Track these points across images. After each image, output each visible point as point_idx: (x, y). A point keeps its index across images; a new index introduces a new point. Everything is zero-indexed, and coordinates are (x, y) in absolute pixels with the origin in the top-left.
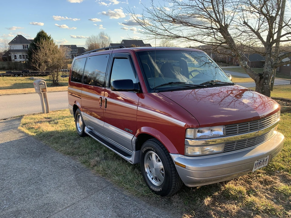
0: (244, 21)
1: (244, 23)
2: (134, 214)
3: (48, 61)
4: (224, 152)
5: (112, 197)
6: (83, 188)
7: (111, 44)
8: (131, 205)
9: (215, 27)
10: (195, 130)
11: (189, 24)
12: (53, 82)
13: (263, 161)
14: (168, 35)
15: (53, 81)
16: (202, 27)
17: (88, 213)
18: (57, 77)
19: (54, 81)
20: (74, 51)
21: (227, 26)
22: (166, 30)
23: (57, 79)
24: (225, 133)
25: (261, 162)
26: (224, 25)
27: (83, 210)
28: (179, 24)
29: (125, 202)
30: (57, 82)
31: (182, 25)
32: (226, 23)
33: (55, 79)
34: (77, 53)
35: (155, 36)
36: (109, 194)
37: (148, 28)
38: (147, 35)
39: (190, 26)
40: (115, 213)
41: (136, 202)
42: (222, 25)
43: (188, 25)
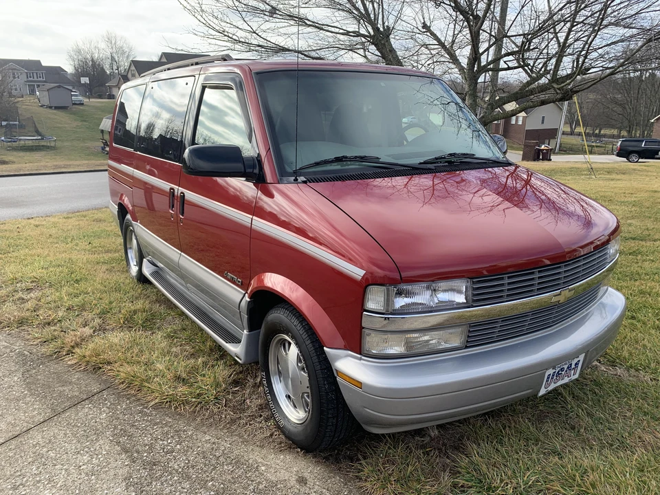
0: (424, 23)
1: (423, 27)
2: (161, 442)
4: (467, 347)
5: (113, 413)
6: (40, 401)
7: (132, 61)
8: (156, 424)
9: (363, 31)
10: (388, 290)
11: (308, 23)
13: (568, 368)
14: (261, 44)
16: (337, 30)
17: (52, 454)
20: (35, 75)
21: (388, 32)
22: (255, 33)
24: (470, 297)
25: (562, 370)
26: (381, 29)
27: (37, 448)
28: (286, 21)
29: (144, 420)
31: (292, 22)
32: (386, 24)
34: (45, 81)
35: (229, 44)
36: (107, 407)
37: (212, 24)
38: (210, 41)
39: (310, 26)
40: (117, 446)
41: (170, 417)
42: (378, 29)
43: (306, 24)
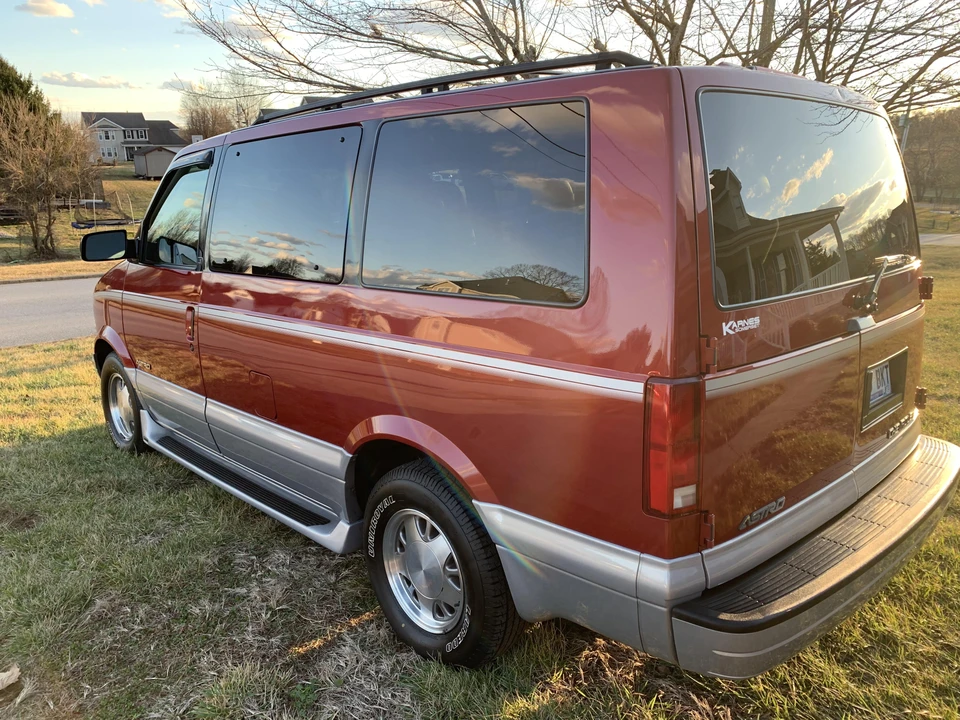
3: (8, 168)
12: (36, 246)
15: (35, 241)
18: (48, 228)
19: (40, 242)
20: (135, 133)
23: (50, 234)
26: (522, 51)
30: (49, 245)
33: (43, 233)
34: (148, 142)
